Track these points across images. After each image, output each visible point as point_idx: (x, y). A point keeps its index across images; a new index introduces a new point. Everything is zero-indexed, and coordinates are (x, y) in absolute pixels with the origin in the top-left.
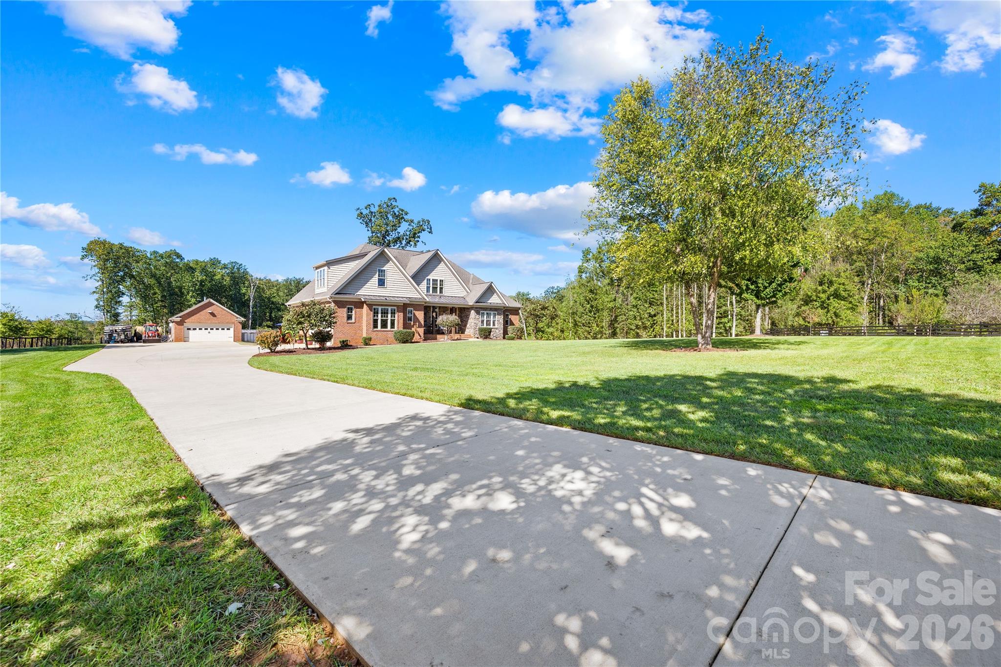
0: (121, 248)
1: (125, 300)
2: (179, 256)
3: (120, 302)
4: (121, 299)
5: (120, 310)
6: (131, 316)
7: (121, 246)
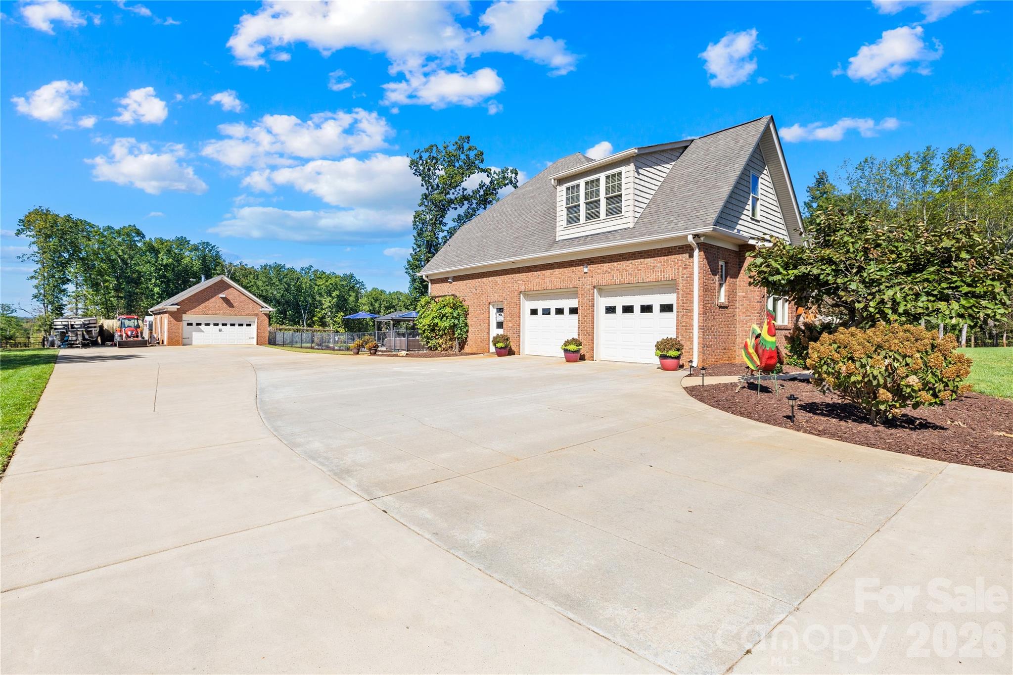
0: (68, 221)
1: (70, 288)
2: (139, 233)
3: (64, 290)
4: (65, 287)
5: (65, 300)
6: (77, 309)
7: (68, 219)
